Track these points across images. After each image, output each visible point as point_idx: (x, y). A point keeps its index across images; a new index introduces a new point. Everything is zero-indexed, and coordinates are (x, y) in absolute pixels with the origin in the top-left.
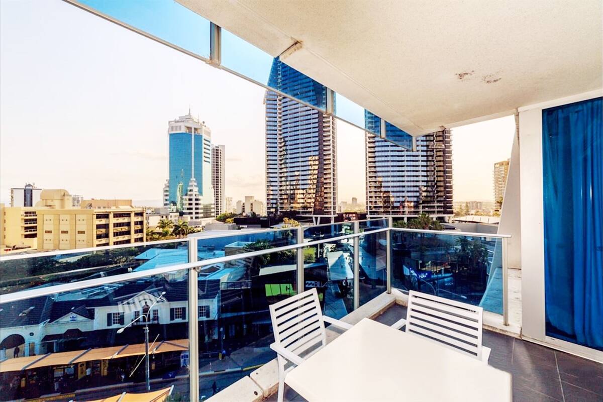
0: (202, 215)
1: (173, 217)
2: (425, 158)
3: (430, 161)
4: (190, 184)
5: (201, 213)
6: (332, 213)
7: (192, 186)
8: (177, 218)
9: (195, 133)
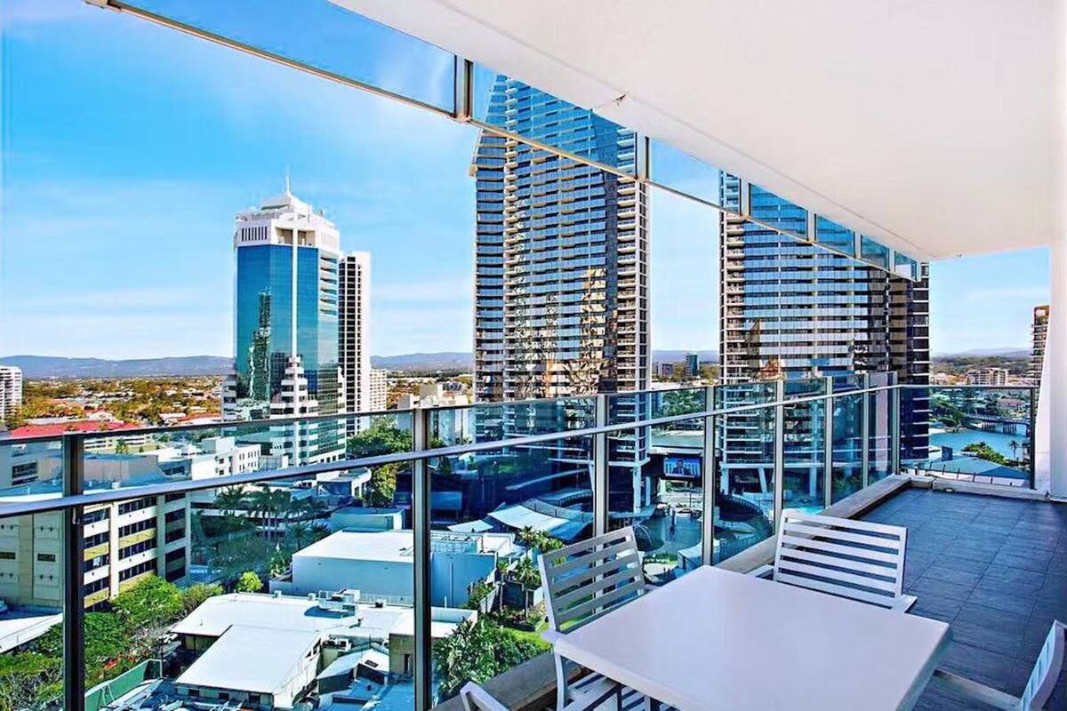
0: (315, 448)
1: (246, 456)
2: (865, 324)
3: (876, 330)
4: (287, 371)
5: (313, 443)
6: (637, 456)
7: (292, 375)
8: (255, 459)
9: (300, 243)
